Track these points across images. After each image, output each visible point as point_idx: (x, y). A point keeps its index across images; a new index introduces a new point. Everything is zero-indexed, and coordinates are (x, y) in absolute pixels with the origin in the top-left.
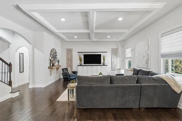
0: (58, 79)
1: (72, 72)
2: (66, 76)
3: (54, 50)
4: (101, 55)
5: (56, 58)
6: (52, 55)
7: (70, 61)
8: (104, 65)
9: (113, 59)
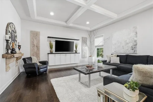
0: (16, 75)
1: (40, 62)
2: (33, 69)
3: (13, 26)
4: (74, 42)
5: (16, 41)
6: (9, 32)
7: (36, 49)
8: (76, 53)
9: (83, 47)
